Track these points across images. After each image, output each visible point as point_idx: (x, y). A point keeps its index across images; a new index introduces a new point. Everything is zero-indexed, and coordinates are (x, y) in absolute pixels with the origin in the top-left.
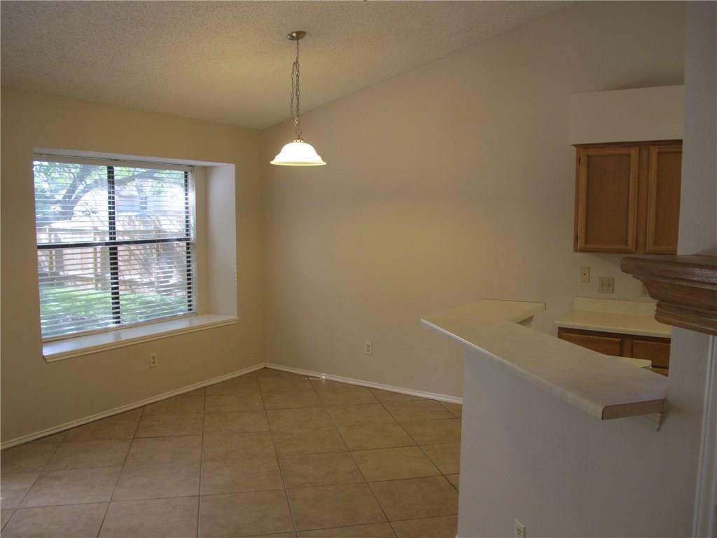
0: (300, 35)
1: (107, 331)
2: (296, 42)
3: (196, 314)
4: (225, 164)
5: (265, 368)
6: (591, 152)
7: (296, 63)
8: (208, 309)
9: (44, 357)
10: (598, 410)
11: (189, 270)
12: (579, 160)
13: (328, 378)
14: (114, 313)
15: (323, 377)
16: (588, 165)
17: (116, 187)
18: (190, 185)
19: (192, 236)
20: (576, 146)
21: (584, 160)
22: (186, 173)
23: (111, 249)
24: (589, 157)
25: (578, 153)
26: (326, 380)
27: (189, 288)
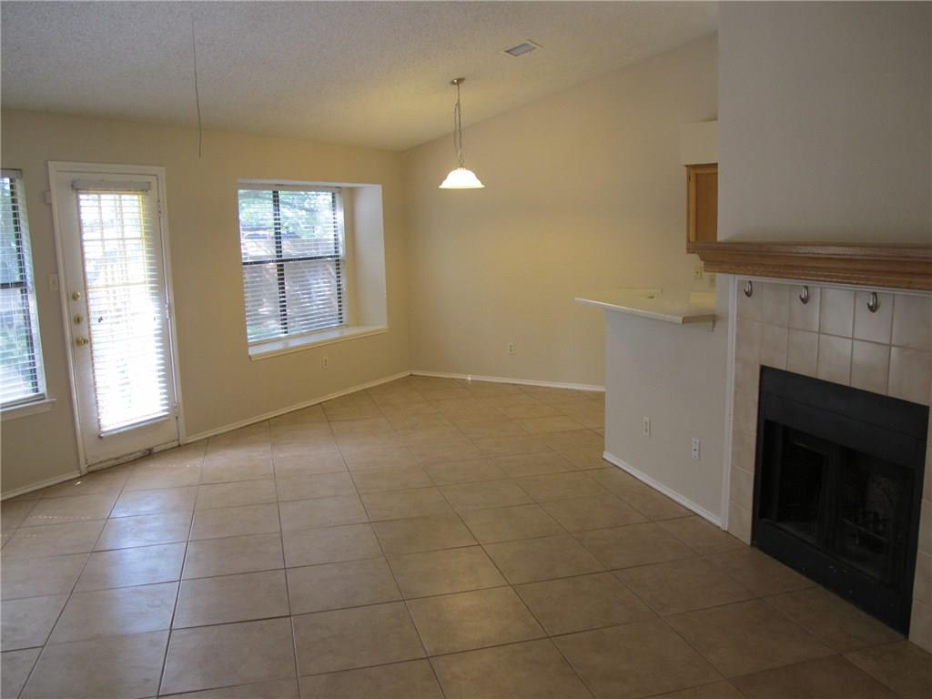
0: (460, 81)
1: (279, 339)
2: (456, 87)
3: (347, 326)
4: (370, 185)
5: (411, 375)
6: (699, 171)
7: (458, 104)
8: (358, 320)
9: (250, 357)
10: (680, 320)
11: (339, 285)
12: (689, 178)
13: (474, 379)
14: (282, 324)
15: (469, 378)
16: (697, 182)
17: (281, 209)
18: (337, 206)
19: (341, 251)
20: (687, 166)
21: (693, 178)
22: (333, 194)
23: (278, 266)
24: (697, 175)
25: (688, 172)
26: (472, 381)
27: (340, 302)
